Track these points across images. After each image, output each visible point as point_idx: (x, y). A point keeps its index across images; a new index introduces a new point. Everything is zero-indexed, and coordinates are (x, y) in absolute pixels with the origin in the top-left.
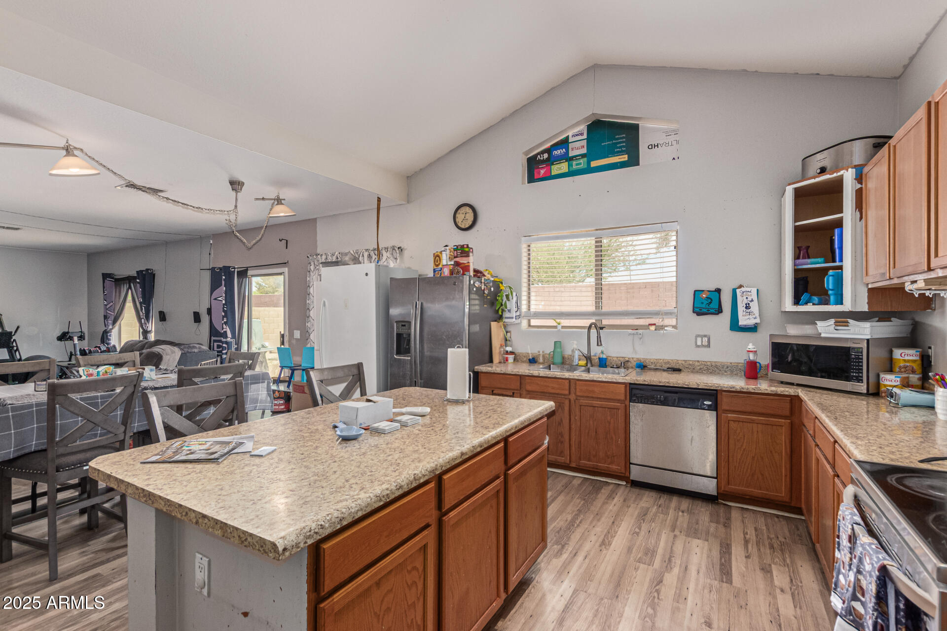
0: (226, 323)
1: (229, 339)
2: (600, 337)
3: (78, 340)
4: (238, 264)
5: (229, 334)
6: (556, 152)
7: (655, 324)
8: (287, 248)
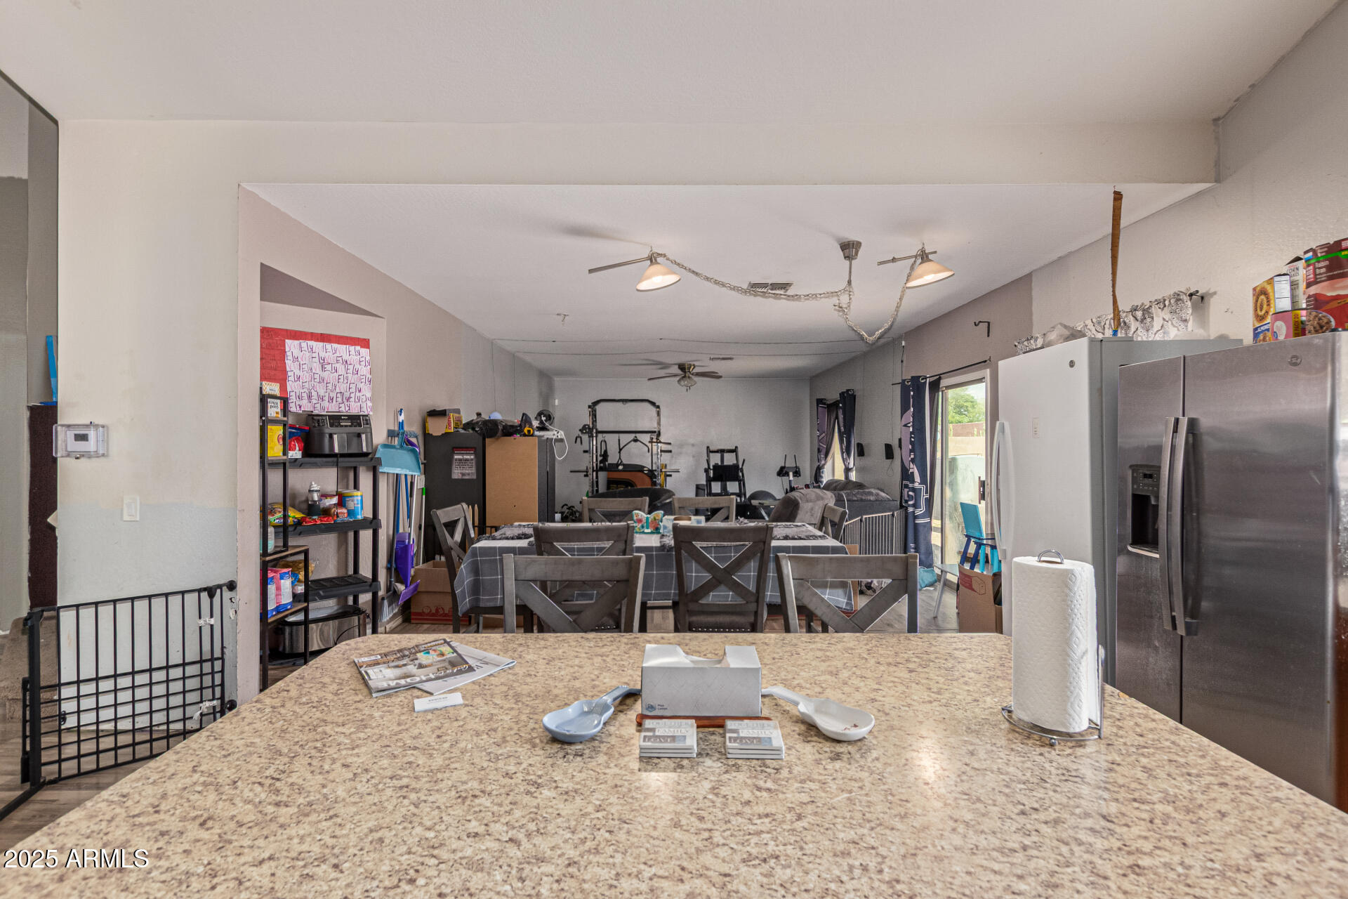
0: (913, 461)
1: (916, 485)
3: (794, 476)
4: (929, 372)
5: (917, 478)
8: (988, 336)
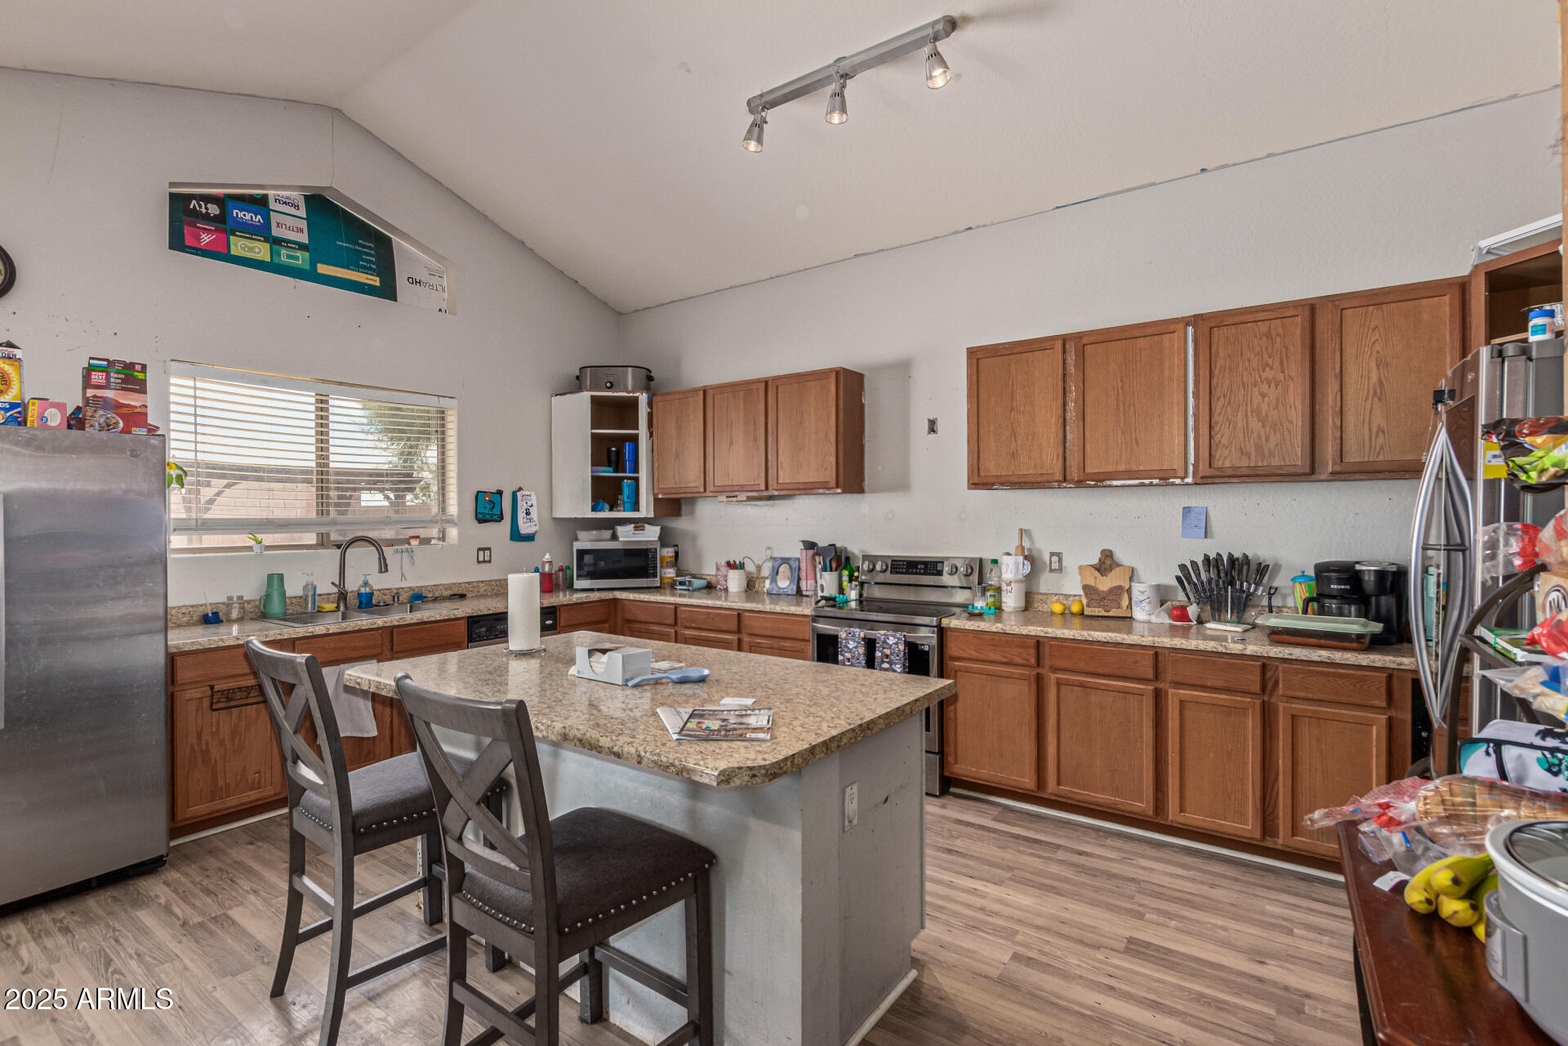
2: (385, 559)
6: (241, 215)
7: (418, 537)
